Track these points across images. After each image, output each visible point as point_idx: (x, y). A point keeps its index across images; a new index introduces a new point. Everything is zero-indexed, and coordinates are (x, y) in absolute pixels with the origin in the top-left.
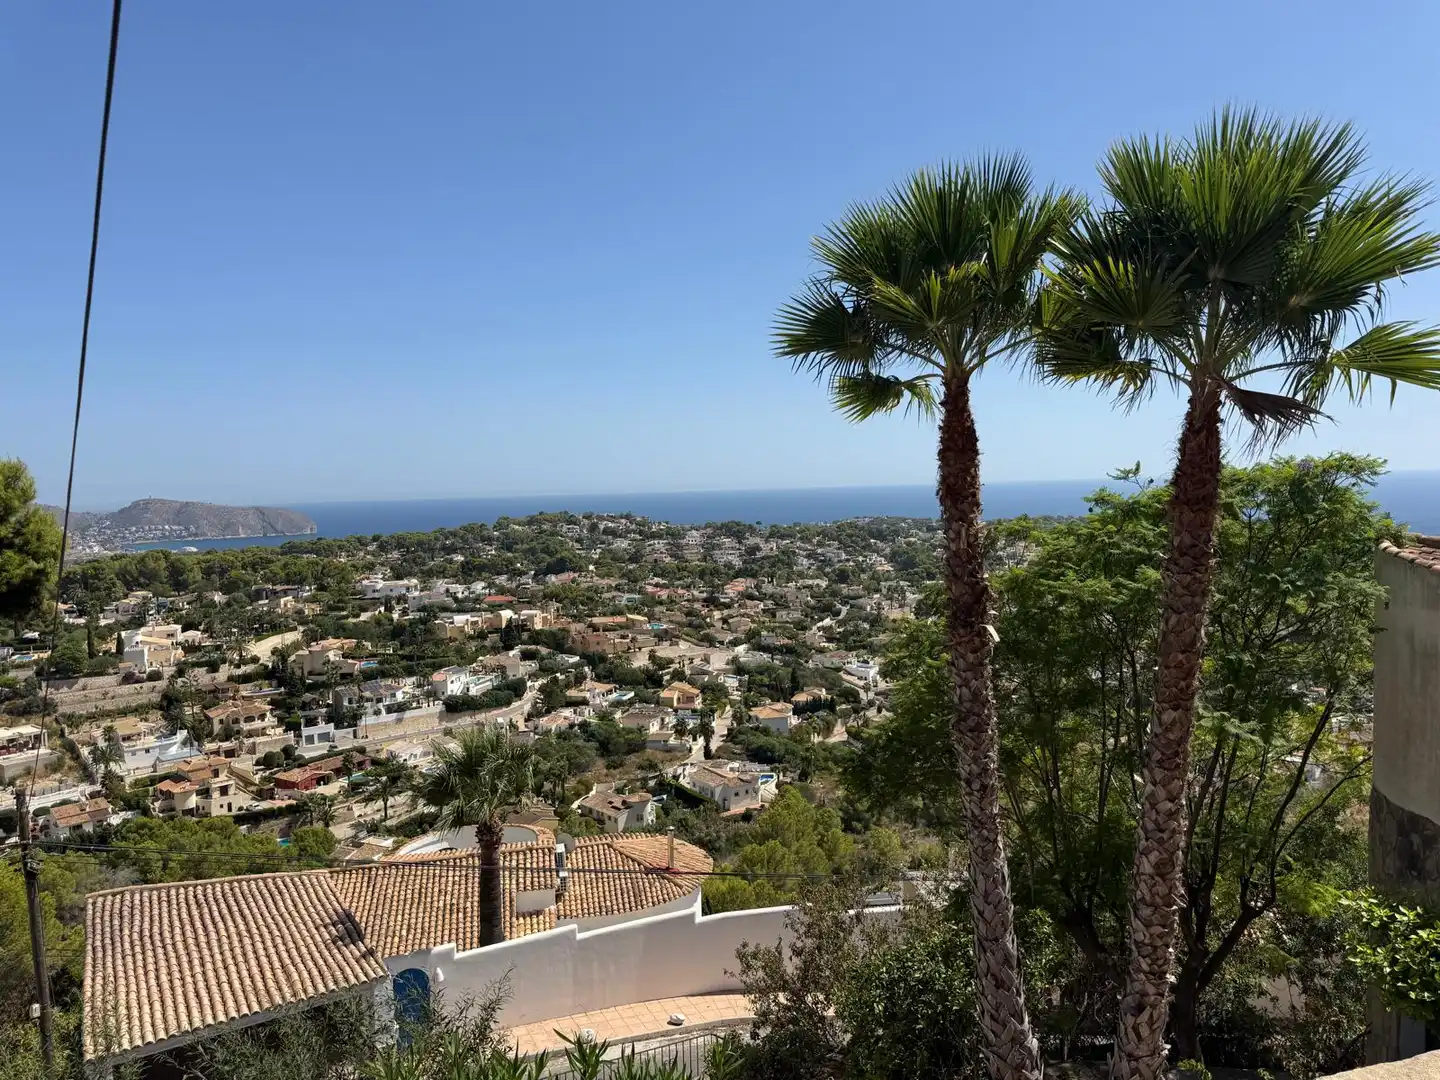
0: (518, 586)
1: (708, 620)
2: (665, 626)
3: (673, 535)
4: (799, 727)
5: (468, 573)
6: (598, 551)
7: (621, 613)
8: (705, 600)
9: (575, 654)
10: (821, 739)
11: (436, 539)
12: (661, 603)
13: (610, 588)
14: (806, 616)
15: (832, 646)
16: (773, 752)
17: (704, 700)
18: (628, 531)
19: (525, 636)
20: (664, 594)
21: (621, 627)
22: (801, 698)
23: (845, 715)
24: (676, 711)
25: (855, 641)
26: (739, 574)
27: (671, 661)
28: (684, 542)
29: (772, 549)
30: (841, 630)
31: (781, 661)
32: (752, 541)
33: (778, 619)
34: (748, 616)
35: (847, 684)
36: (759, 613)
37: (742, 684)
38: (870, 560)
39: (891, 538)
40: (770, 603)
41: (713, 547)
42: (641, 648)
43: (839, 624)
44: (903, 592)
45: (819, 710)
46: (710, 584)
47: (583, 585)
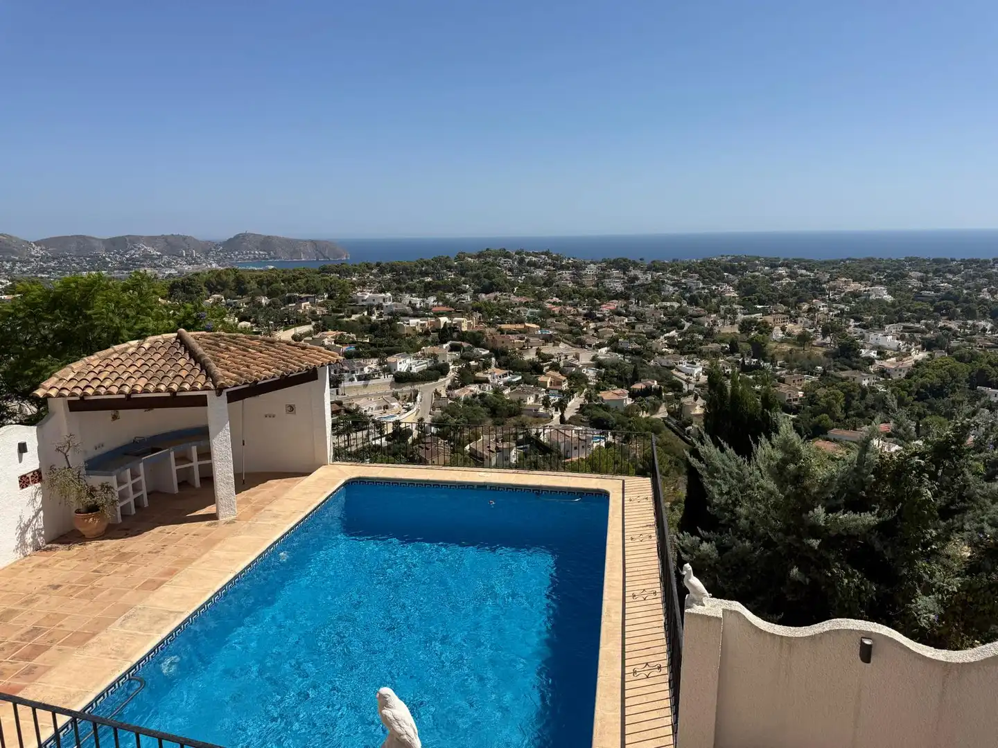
0: (457, 301)
1: (585, 329)
2: (551, 332)
3: (577, 267)
4: (632, 406)
5: (427, 290)
6: (523, 277)
7: (522, 322)
8: (585, 315)
9: (487, 349)
10: (648, 415)
11: (416, 266)
12: (554, 316)
13: (521, 304)
14: (658, 328)
15: (670, 351)
16: (608, 422)
17: (570, 384)
18: (545, 264)
19: (455, 335)
20: (556, 310)
21: (520, 331)
22: (638, 386)
23: (669, 400)
24: (547, 391)
25: (689, 349)
26: (617, 296)
27: (552, 357)
28: (583, 272)
29: (647, 279)
30: (681, 340)
31: (630, 360)
32: (633, 273)
33: (636, 330)
34: (613, 327)
35: (676, 378)
36: (623, 325)
37: (598, 375)
38: (721, 288)
39: (741, 272)
40: (633, 319)
41: (604, 278)
42: (531, 347)
43: (681, 335)
44: (734, 313)
45: (648, 396)
46: (592, 303)
47: (502, 302)
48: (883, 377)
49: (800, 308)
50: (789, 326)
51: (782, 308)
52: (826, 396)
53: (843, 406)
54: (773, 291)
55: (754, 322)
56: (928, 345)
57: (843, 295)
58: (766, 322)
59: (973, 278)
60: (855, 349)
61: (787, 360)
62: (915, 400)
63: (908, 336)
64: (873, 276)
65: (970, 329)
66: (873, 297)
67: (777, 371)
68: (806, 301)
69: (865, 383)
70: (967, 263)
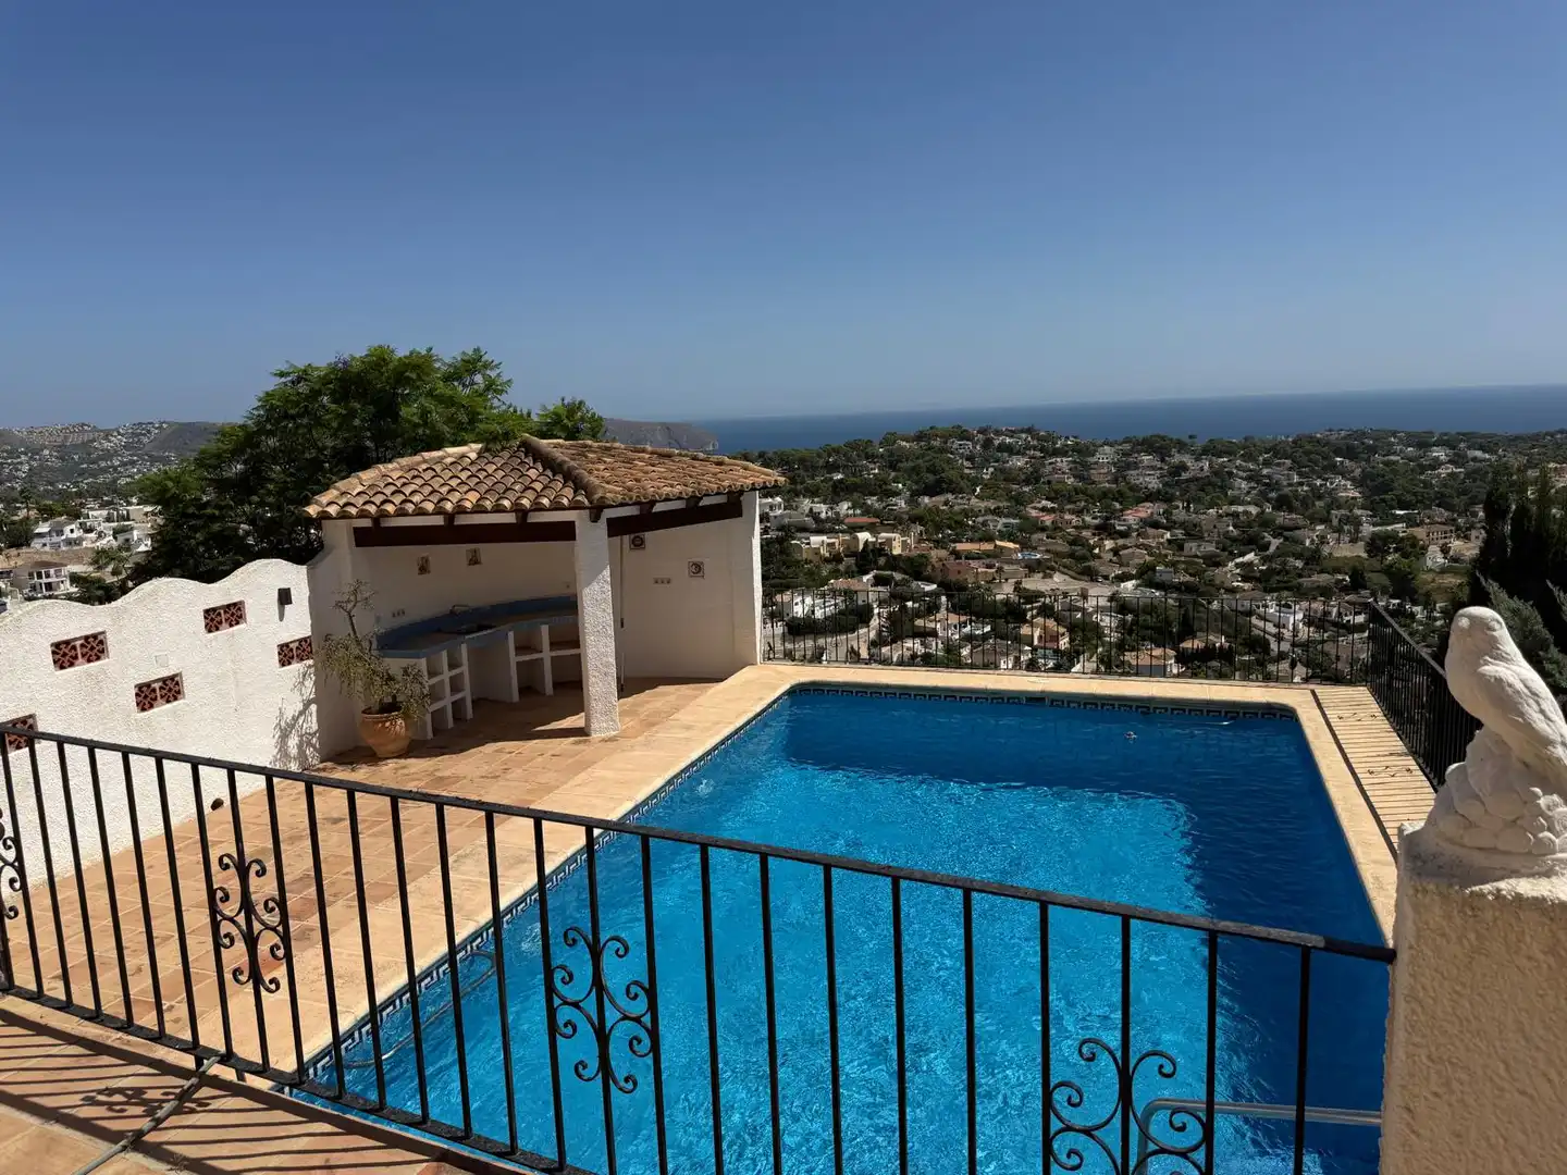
0: (884, 508)
1: (1097, 551)
2: (1038, 556)
3: (1079, 452)
4: (1182, 676)
5: (836, 492)
6: (991, 470)
7: (990, 539)
8: (1097, 527)
9: (933, 583)
11: (819, 456)
12: (1043, 529)
13: (989, 511)
14: (1224, 550)
15: (1247, 586)
17: (1072, 640)
18: (1027, 447)
19: (882, 561)
20: (1048, 519)
21: (988, 555)
22: (1192, 644)
23: (1245, 667)
24: (1035, 649)
25: (1279, 582)
26: (1151, 497)
27: (1040, 594)
28: (1092, 460)
29: (1202, 469)
30: (1264, 568)
31: (1175, 600)
32: (1177, 459)
33: (1186, 552)
34: (1146, 547)
35: (1257, 632)
36: (1162, 543)
37: (1122, 624)
38: (1332, 483)
39: (1365, 456)
40: (1179, 533)
41: (1128, 466)
42: (1007, 580)
43: (1264, 560)
44: (1357, 523)
45: (1210, 661)
46: (1109, 509)
47: (956, 508)
49: (1474, 514)
50: (1456, 545)
51: (1441, 514)
54: (1425, 487)
55: (1393, 537)
58: (1415, 538)
67: (1434, 619)
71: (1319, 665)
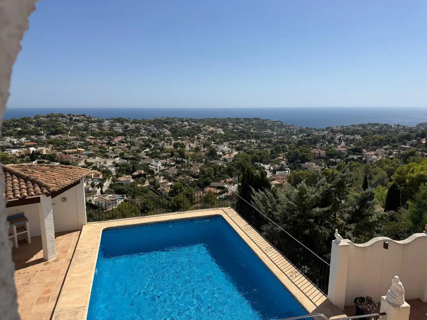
0: (38, 139)
1: (107, 150)
2: (91, 152)
3: (99, 122)
4: (133, 182)
5: (20, 134)
6: (73, 127)
7: (75, 148)
8: (107, 143)
9: (58, 162)
10: (141, 185)
11: (11, 122)
12: (91, 144)
13: (74, 140)
14: (141, 148)
15: (147, 157)
16: (124, 191)
17: (103, 176)
18: (83, 120)
19: (39, 156)
20: (92, 141)
21: (75, 153)
22: (135, 173)
23: (149, 178)
24: (93, 179)
25: (155, 156)
26: (120, 135)
27: (93, 163)
28: (103, 124)
29: (133, 127)
30: (151, 152)
31: (130, 162)
32: (126, 124)
33: (131, 149)
34: (121, 148)
35: (151, 169)
36: (125, 147)
37: (117, 170)
38: (164, 130)
39: (171, 124)
40: (129, 144)
41: (113, 126)
42: (82, 160)
43: (151, 150)
44: (171, 140)
45: (141, 177)
46: (110, 138)
47: (64, 139)
48: (225, 161)
49: (194, 137)
50: (191, 144)
51: (188, 138)
52: (208, 171)
53: (214, 173)
54: (184, 131)
55: (178, 144)
56: (238, 149)
57: (208, 132)
58: (183, 143)
59: (248, 125)
60: (215, 152)
61: (192, 158)
62: (237, 169)
63: (231, 146)
64: (217, 125)
65: (249, 143)
66: (218, 133)
67: (189, 162)
68: (196, 135)
69: (220, 164)
70: (246, 119)
71: (166, 176)
